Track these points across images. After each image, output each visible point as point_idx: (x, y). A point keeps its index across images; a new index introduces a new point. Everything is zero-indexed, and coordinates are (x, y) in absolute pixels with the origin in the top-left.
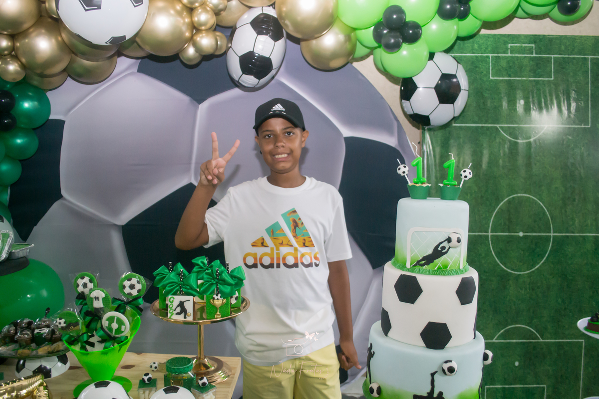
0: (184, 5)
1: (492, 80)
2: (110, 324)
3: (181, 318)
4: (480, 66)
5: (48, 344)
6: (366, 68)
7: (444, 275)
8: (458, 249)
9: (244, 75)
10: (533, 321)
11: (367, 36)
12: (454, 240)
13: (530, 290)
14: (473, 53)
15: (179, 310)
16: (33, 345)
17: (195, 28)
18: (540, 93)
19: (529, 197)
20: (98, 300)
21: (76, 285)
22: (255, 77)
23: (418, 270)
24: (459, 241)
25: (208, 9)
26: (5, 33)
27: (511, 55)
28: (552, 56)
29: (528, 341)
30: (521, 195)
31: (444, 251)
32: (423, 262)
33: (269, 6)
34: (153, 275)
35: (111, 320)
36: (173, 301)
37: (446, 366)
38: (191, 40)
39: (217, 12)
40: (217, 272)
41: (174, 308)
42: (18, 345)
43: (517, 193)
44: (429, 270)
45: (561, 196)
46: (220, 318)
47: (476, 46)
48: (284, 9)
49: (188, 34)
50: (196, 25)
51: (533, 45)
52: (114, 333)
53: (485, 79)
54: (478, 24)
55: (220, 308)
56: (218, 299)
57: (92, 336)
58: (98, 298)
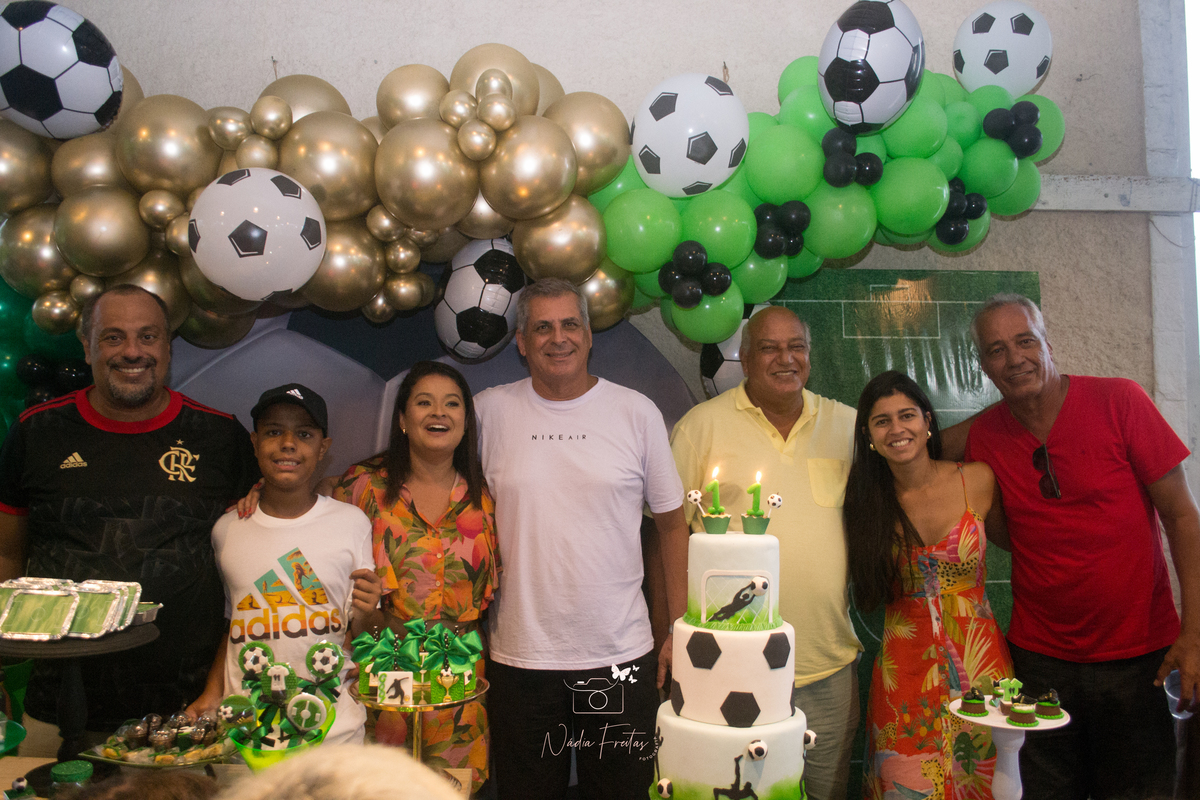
0: (373, 237)
1: (845, 340)
2: (299, 712)
3: (397, 701)
4: (827, 319)
6: (649, 323)
7: (749, 630)
8: (766, 598)
9: (462, 341)
11: (652, 282)
12: (759, 584)
14: (816, 298)
15: (393, 693)
16: (176, 749)
17: (391, 272)
18: (922, 361)
20: (279, 680)
22: (481, 344)
23: (715, 625)
24: (765, 586)
25: (411, 242)
26: (93, 274)
27: (874, 301)
28: (938, 302)
31: (747, 600)
32: (722, 615)
33: (502, 238)
35: (301, 705)
36: (384, 681)
37: (753, 748)
38: (382, 289)
39: (421, 247)
40: (446, 637)
41: (386, 690)
44: (729, 626)
47: (820, 287)
48: (526, 245)
49: (379, 279)
50: (391, 266)
52: (303, 724)
53: (835, 338)
54: (817, 262)
55: (450, 688)
56: (447, 676)
57: (270, 730)
58: (279, 676)
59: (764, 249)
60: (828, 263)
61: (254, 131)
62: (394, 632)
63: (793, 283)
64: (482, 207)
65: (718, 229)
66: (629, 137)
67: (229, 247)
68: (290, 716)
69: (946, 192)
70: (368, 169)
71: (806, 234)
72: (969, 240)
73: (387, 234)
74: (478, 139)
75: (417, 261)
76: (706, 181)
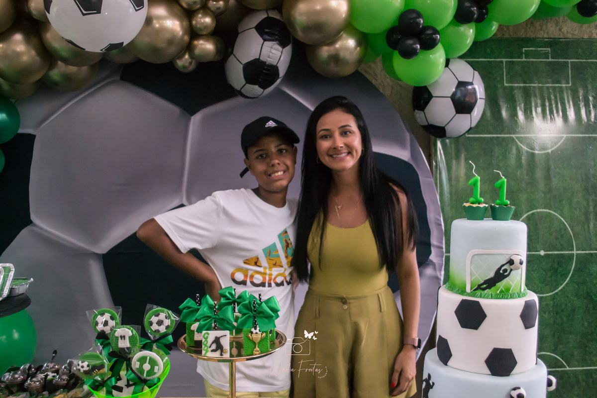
1: (506, 87)
2: (141, 365)
3: (216, 355)
4: (493, 72)
5: (63, 392)
7: (507, 298)
8: (519, 271)
9: (247, 85)
10: (558, 349)
12: (517, 261)
13: (553, 314)
14: (485, 58)
15: (214, 347)
16: (46, 393)
17: (195, 33)
18: (557, 100)
19: (549, 213)
20: (124, 339)
21: (94, 324)
22: (260, 87)
23: (480, 294)
24: (521, 263)
25: (210, 12)
27: (526, 60)
28: (569, 61)
29: (554, 369)
30: (541, 210)
31: (506, 274)
32: (485, 286)
34: (179, 309)
35: (143, 360)
36: (207, 337)
37: (514, 394)
40: (254, 303)
41: (209, 345)
42: (28, 393)
43: (536, 209)
44: (492, 294)
45: (583, 211)
46: (259, 354)
47: (489, 50)
49: (186, 39)
50: (195, 29)
51: (549, 49)
52: (145, 375)
53: (499, 86)
54: (494, 29)
55: (259, 343)
56: (256, 333)
57: (120, 379)
58: (124, 337)
59: (462, 17)
62: (213, 299)
67: (74, 8)
68: (134, 369)
73: (192, 5)
75: (213, 26)
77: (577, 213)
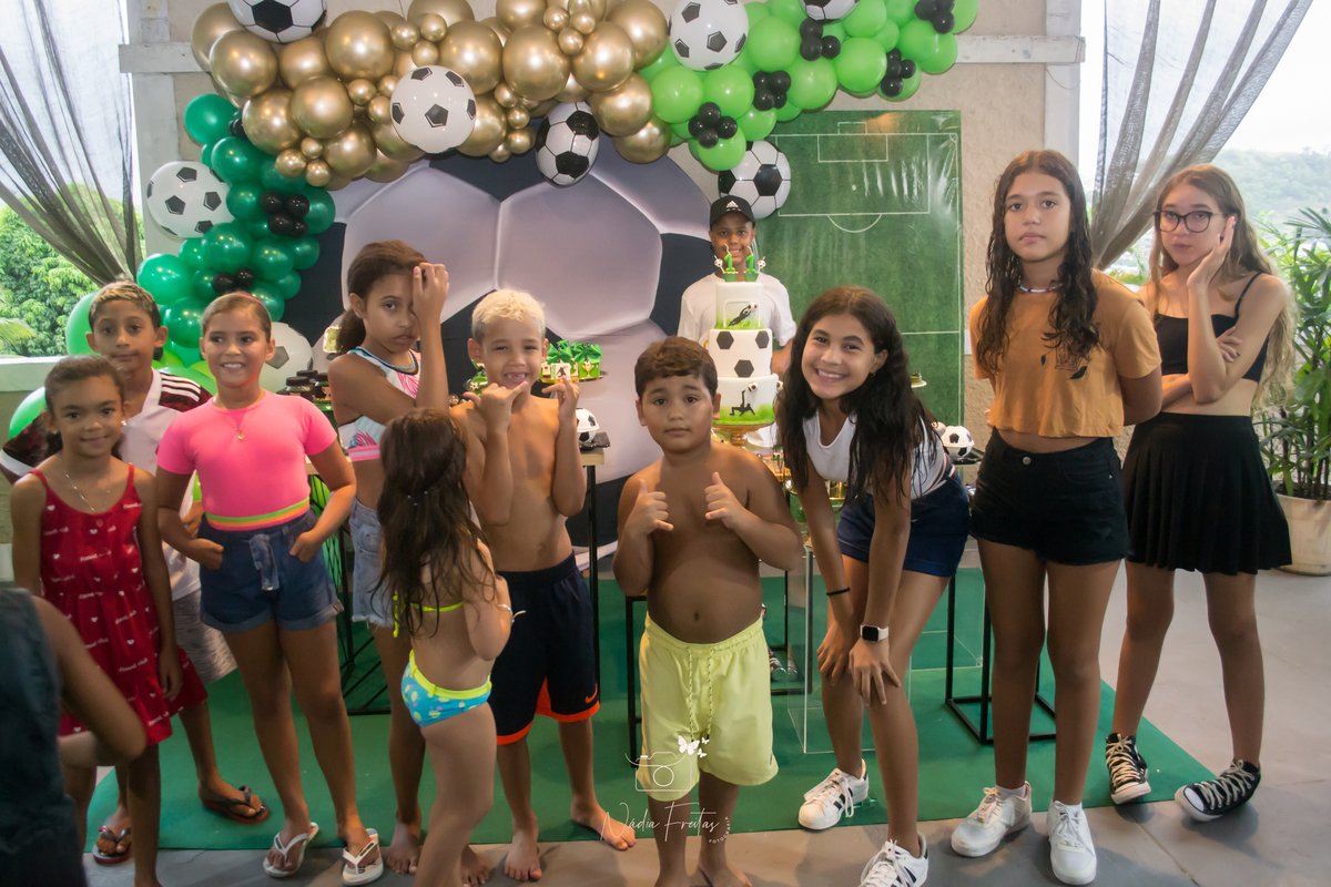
0: (499, 105)
1: (820, 164)
4: (807, 148)
6: (681, 155)
7: (748, 330)
9: (560, 174)
11: (684, 130)
12: (753, 306)
14: (799, 134)
17: (511, 128)
22: (571, 175)
23: (731, 327)
25: (523, 107)
26: (317, 137)
27: (844, 134)
28: (886, 135)
31: (747, 314)
32: (734, 322)
33: (584, 102)
37: (751, 386)
38: (506, 141)
39: (530, 110)
44: (738, 327)
47: (802, 125)
49: (502, 133)
50: (511, 125)
51: (865, 123)
53: (811, 164)
54: (797, 112)
59: (760, 105)
60: (804, 111)
61: (422, 38)
63: (781, 125)
64: (571, 82)
65: (728, 92)
66: (668, 30)
67: (425, 122)
69: (883, 62)
70: (497, 60)
71: (789, 93)
72: (904, 92)
73: (509, 102)
74: (571, 41)
75: (527, 121)
76: (720, 62)
77: (894, 293)
